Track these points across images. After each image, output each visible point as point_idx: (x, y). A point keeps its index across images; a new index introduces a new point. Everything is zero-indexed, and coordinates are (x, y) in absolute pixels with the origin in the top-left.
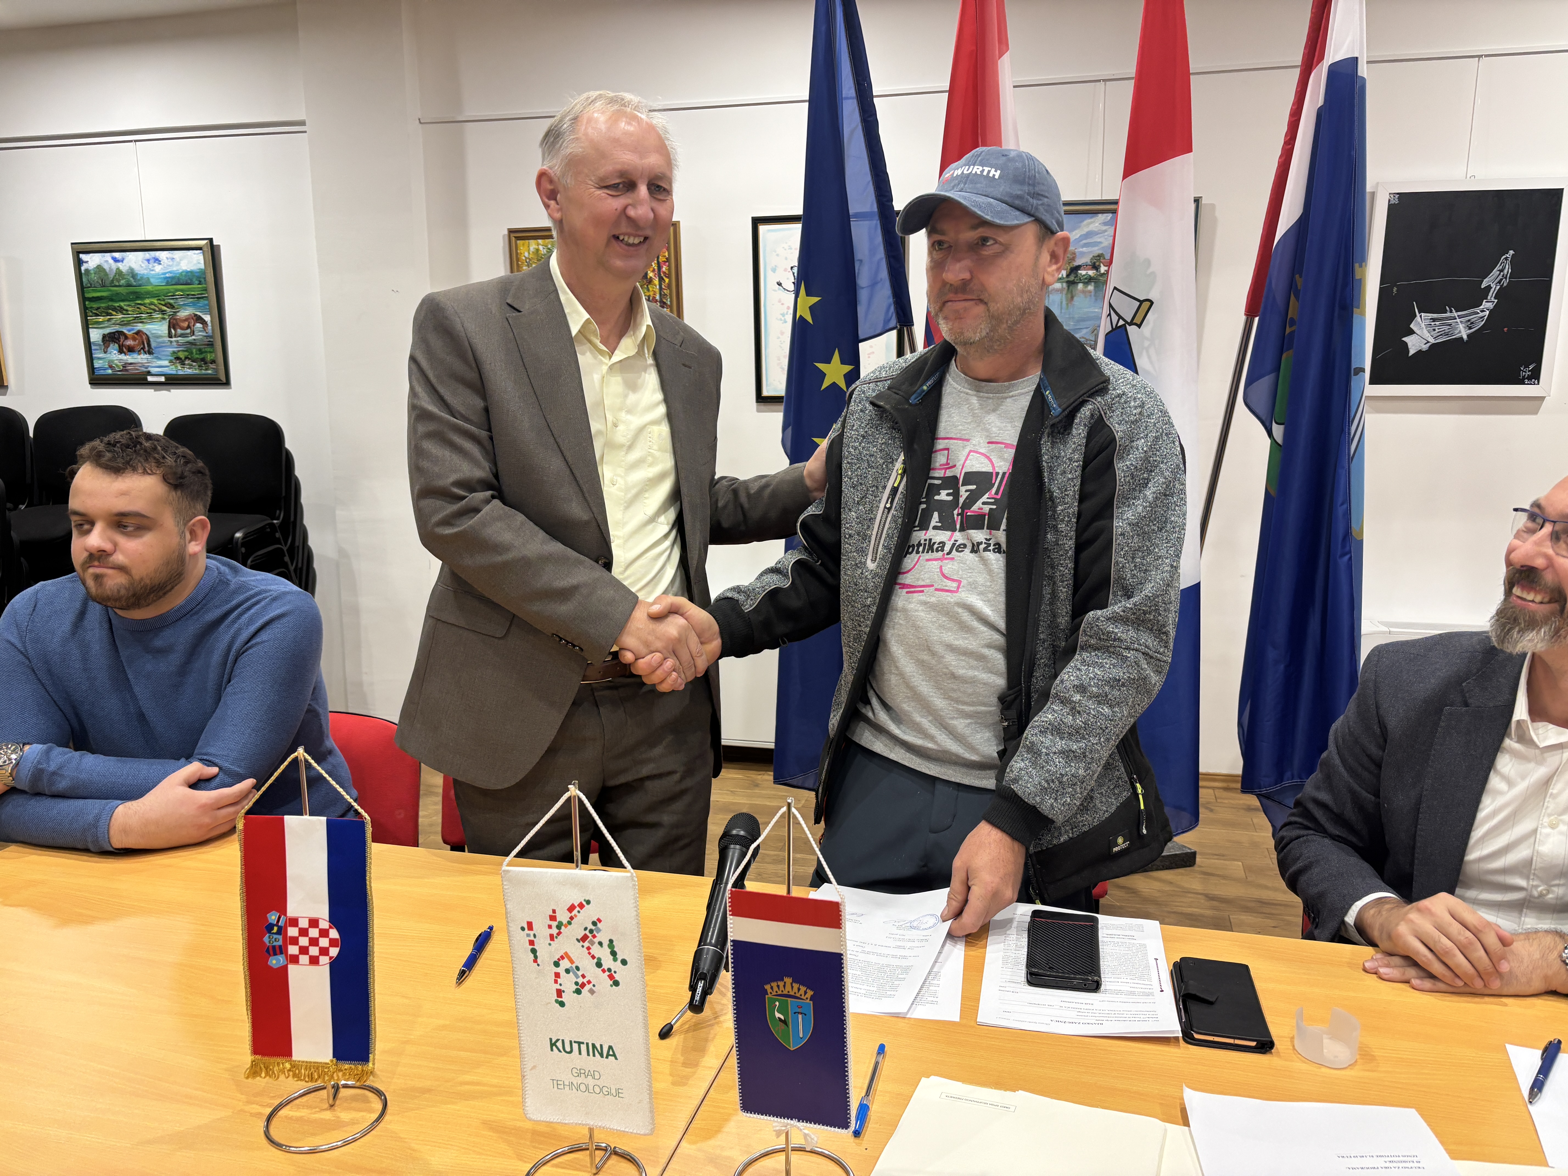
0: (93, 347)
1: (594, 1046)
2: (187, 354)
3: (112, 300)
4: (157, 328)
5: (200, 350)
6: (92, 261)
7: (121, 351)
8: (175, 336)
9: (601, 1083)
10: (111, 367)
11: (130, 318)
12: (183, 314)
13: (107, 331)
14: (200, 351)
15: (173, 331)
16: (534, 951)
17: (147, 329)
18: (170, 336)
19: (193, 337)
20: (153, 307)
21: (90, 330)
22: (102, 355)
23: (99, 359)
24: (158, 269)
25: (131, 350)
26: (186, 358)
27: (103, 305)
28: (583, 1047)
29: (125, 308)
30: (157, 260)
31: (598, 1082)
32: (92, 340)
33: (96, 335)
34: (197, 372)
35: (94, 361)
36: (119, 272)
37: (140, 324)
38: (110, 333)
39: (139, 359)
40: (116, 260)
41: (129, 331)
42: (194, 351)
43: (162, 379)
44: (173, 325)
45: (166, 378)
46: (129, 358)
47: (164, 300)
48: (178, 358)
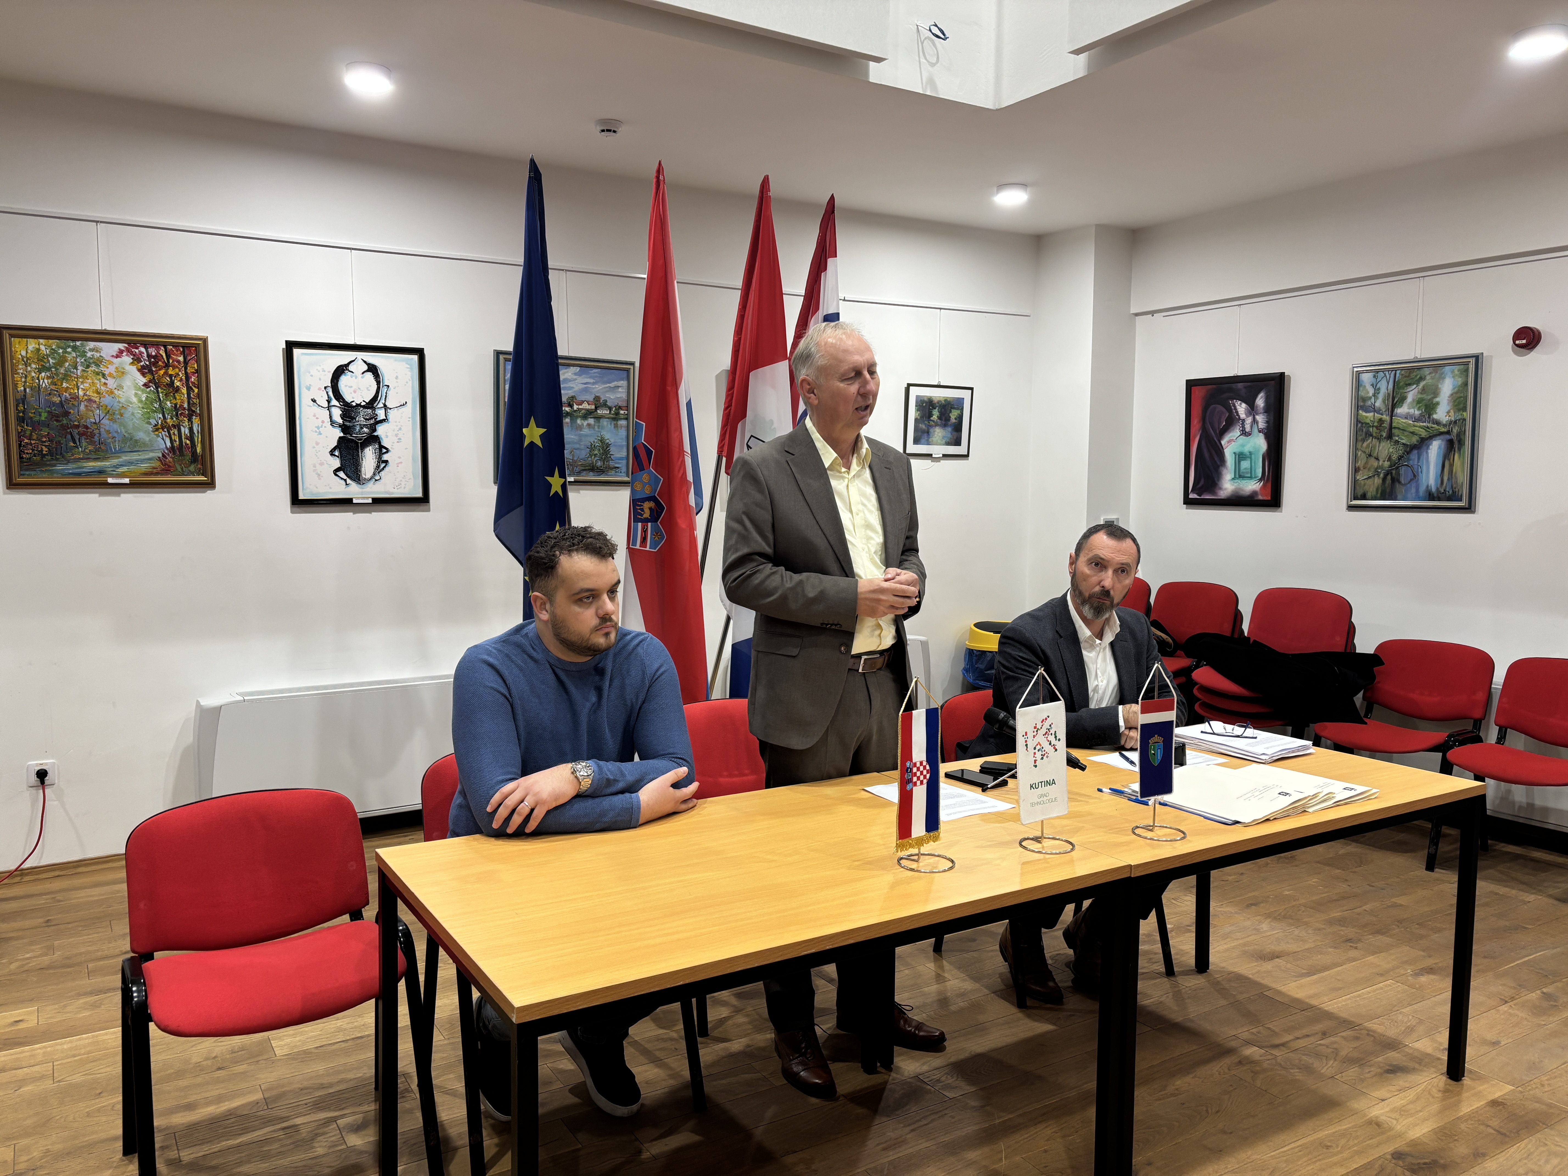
1: (1047, 781)
9: (1048, 798)
16: (1027, 745)
28: (1043, 783)
31: (1047, 798)
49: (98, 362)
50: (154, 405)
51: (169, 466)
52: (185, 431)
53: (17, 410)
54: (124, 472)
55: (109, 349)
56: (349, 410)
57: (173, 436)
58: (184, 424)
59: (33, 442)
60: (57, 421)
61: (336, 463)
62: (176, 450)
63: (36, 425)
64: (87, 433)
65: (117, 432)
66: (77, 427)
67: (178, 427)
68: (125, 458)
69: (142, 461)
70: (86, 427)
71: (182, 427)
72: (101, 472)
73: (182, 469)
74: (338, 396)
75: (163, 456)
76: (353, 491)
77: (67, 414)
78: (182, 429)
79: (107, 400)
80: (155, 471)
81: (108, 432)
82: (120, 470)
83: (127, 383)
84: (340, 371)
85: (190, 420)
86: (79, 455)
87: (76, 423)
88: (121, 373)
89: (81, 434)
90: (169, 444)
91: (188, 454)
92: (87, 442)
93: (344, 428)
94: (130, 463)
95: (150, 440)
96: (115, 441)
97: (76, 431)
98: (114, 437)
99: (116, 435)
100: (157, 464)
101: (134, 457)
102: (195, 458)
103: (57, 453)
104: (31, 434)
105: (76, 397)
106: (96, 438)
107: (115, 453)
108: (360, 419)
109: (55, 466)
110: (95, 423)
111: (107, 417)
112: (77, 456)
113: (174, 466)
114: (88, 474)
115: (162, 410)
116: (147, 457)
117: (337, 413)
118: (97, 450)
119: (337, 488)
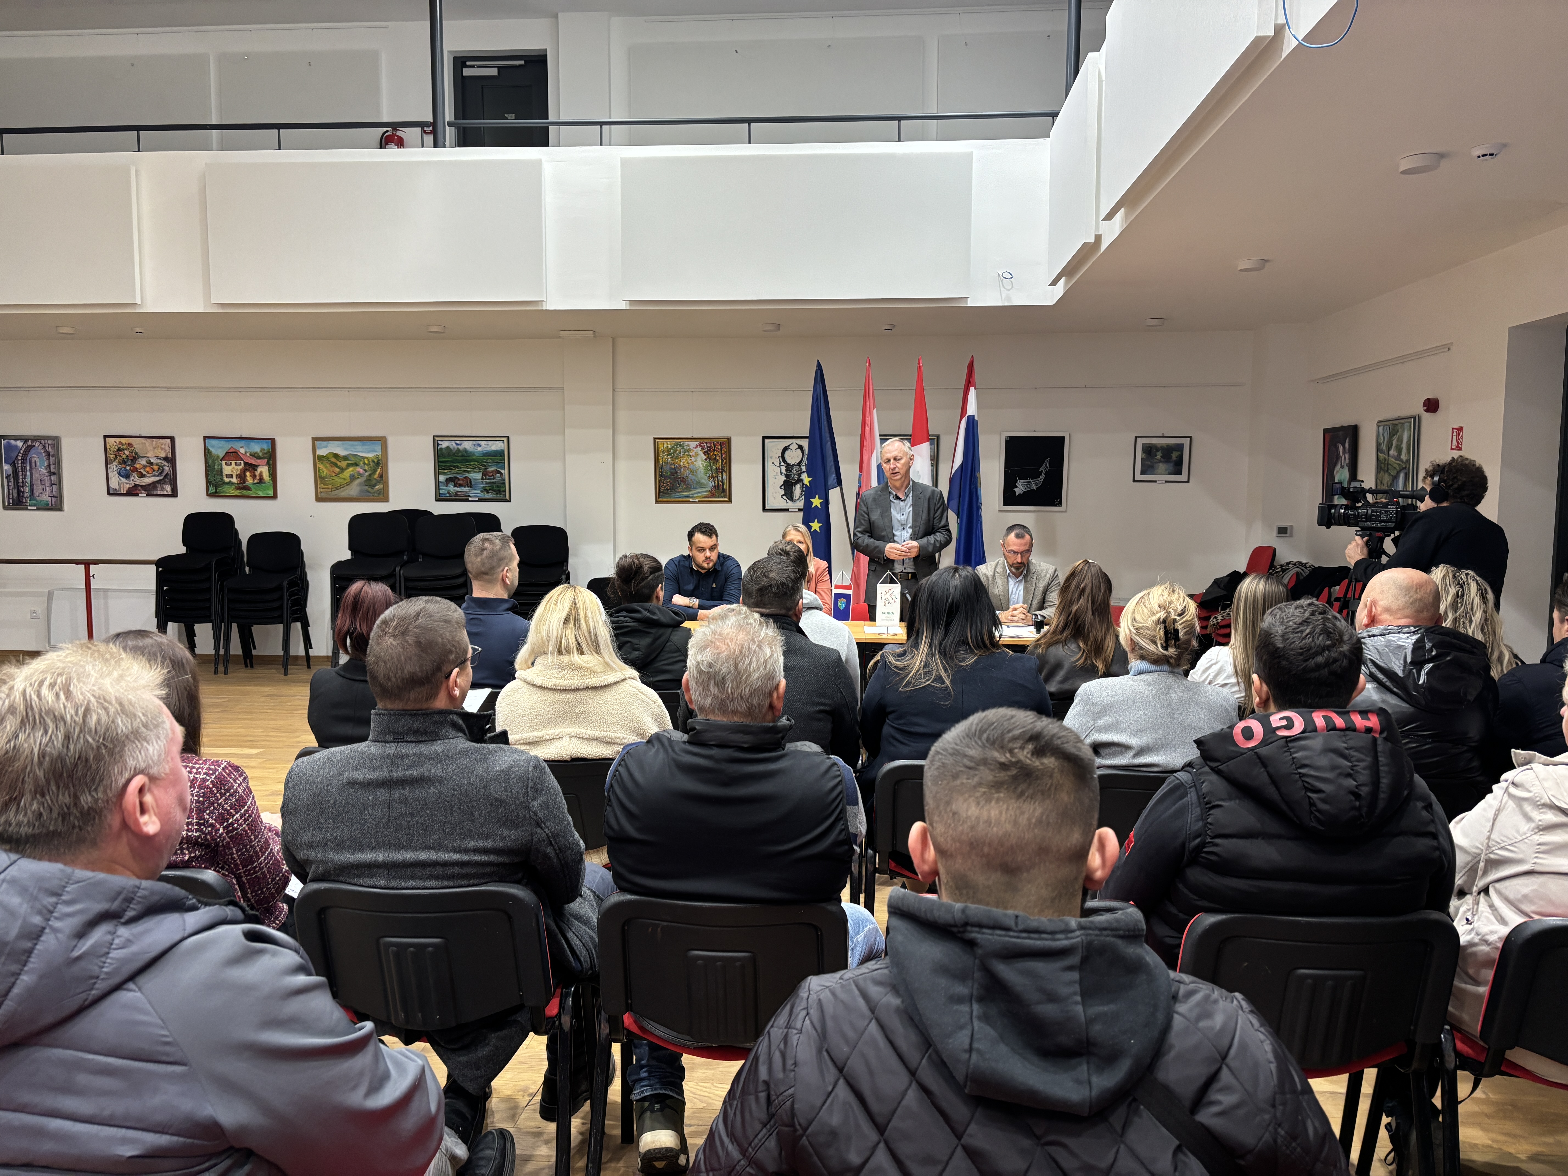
0: (440, 484)
2: (491, 489)
3: (453, 463)
4: (476, 476)
6: (444, 445)
7: (455, 486)
8: (486, 479)
10: (448, 493)
11: (462, 470)
12: (490, 469)
13: (449, 477)
14: (499, 487)
15: (484, 477)
17: (471, 476)
18: (482, 479)
19: (495, 480)
20: (475, 466)
21: (439, 476)
22: (444, 487)
23: (443, 489)
24: (479, 449)
25: (461, 485)
27: (447, 464)
29: (460, 466)
30: (479, 445)
32: (440, 481)
33: (442, 478)
34: (495, 496)
35: (440, 490)
36: (458, 450)
37: (467, 474)
39: (465, 490)
40: (457, 444)
41: (460, 477)
42: (493, 486)
43: (476, 499)
44: (485, 474)
45: (478, 499)
46: (459, 489)
47: (481, 463)
48: (485, 490)
49: (689, 451)
50: (708, 468)
52: (720, 478)
53: (659, 471)
54: (697, 497)
55: (693, 445)
56: (789, 467)
57: (714, 481)
58: (720, 476)
59: (663, 483)
60: (673, 475)
61: (783, 492)
62: (718, 486)
63: (666, 477)
64: (684, 480)
65: (694, 479)
67: (717, 477)
68: (697, 491)
69: (703, 492)
70: (684, 478)
72: (688, 497)
73: (718, 495)
74: (784, 460)
75: (711, 489)
76: (790, 505)
77: (677, 473)
79: (691, 466)
80: (708, 496)
81: (691, 479)
83: (699, 459)
84: (786, 449)
85: (723, 474)
86: (681, 490)
87: (680, 476)
88: (697, 454)
89: (681, 481)
90: (714, 484)
91: (721, 488)
92: (684, 484)
93: (787, 476)
94: (698, 493)
95: (707, 483)
96: (693, 483)
97: (680, 479)
99: (694, 481)
100: (709, 493)
101: (700, 490)
102: (723, 490)
103: (673, 489)
104: (663, 481)
105: (680, 466)
106: (687, 482)
107: (693, 489)
108: (794, 471)
109: (670, 494)
110: (687, 476)
111: (691, 473)
112: (679, 490)
113: (714, 494)
114: (684, 497)
115: (711, 470)
116: (705, 490)
117: (783, 469)
118: (687, 488)
119: (783, 503)
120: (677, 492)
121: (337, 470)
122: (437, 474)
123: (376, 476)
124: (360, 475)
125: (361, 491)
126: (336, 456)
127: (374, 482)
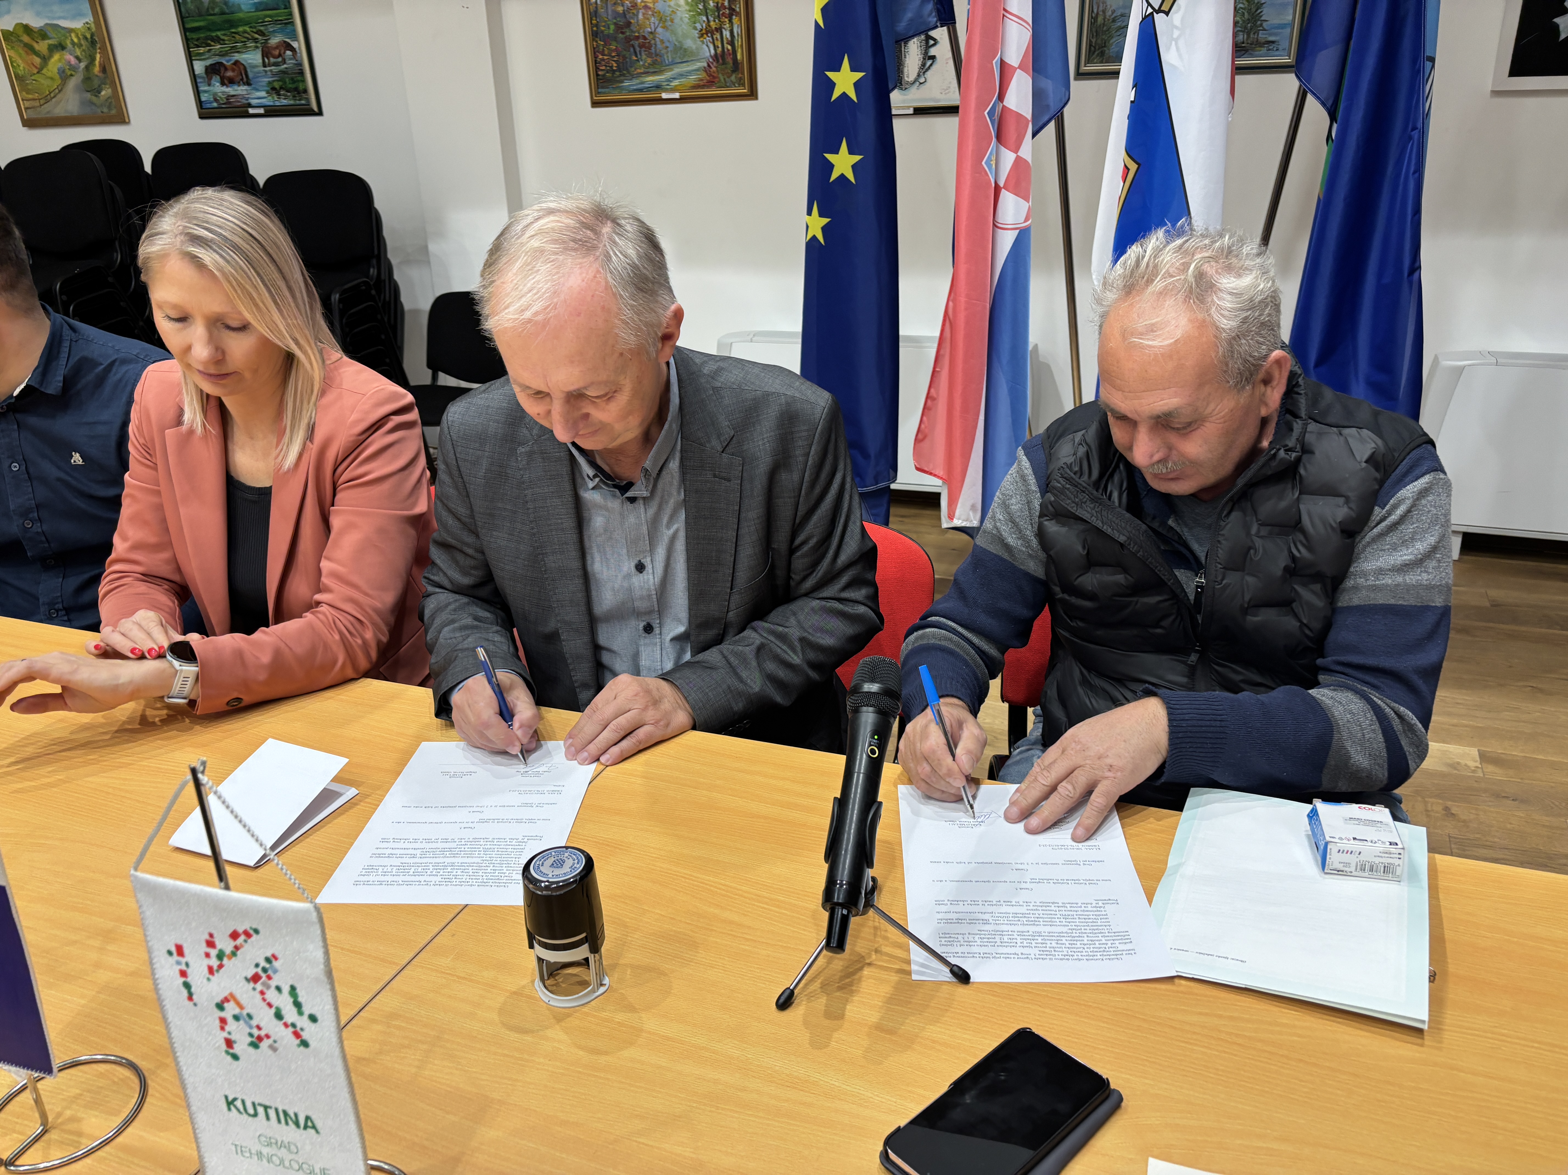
0: (198, 80)
2: (281, 83)
3: (210, 30)
5: (292, 79)
7: (223, 83)
8: (269, 65)
10: (216, 100)
11: (227, 48)
13: (209, 62)
14: (293, 81)
15: (266, 60)
17: (244, 59)
18: (265, 66)
19: (285, 66)
20: (247, 36)
21: (194, 62)
22: (206, 88)
23: (205, 92)
25: (231, 81)
26: (281, 88)
27: (202, 35)
29: (222, 37)
32: (196, 73)
33: (199, 67)
34: (292, 102)
35: (201, 95)
37: (236, 54)
38: (211, 65)
39: (240, 90)
41: (228, 61)
42: (287, 80)
43: (261, 111)
44: (266, 53)
45: (265, 110)
46: (230, 90)
47: (255, 27)
48: (273, 89)
50: (700, 8)
51: (714, 77)
52: (726, 34)
53: (591, 23)
54: (676, 86)
57: (716, 42)
58: (725, 27)
59: (605, 57)
60: (623, 33)
62: (719, 58)
63: (607, 39)
64: (646, 44)
65: (669, 41)
66: (637, 38)
67: (719, 30)
68: (677, 70)
69: (690, 73)
70: (645, 38)
71: (724, 30)
72: (658, 87)
73: (725, 79)
75: (709, 66)
77: (629, 24)
78: (724, 32)
79: (659, 5)
80: (701, 83)
81: (662, 41)
82: (675, 83)
85: (731, 21)
86: (640, 69)
87: (637, 34)
89: (641, 46)
90: (713, 52)
91: (729, 60)
92: (646, 55)
94: (681, 75)
95: (697, 48)
96: (668, 52)
97: (637, 42)
98: (667, 47)
99: (668, 44)
100: (703, 75)
101: (684, 68)
102: (736, 66)
103: (624, 69)
104: (603, 50)
105: (635, 5)
106: (653, 50)
107: (668, 65)
109: (622, 82)
110: (651, 33)
111: (661, 25)
112: (639, 71)
113: (718, 77)
114: (648, 89)
115: (707, 11)
116: (695, 67)
118: (654, 63)
120: (633, 77)
121: (37, 60)
122: (190, 58)
123: (97, 69)
124: (73, 68)
125: (84, 103)
126: (27, 29)
127: (96, 83)
